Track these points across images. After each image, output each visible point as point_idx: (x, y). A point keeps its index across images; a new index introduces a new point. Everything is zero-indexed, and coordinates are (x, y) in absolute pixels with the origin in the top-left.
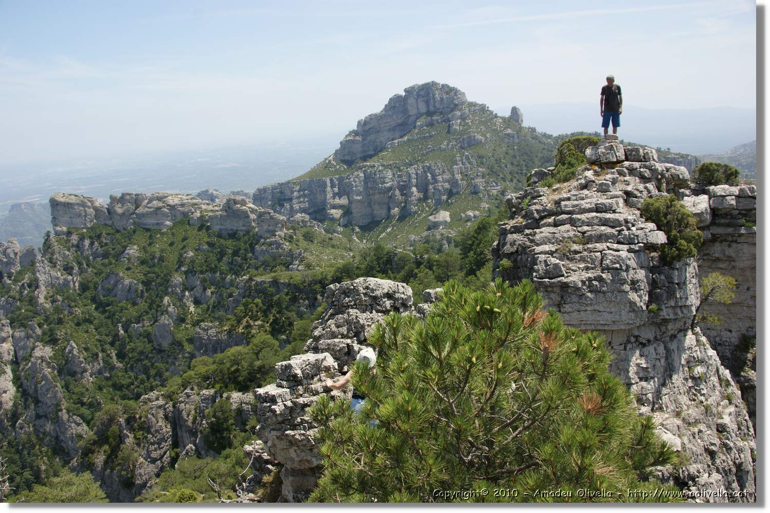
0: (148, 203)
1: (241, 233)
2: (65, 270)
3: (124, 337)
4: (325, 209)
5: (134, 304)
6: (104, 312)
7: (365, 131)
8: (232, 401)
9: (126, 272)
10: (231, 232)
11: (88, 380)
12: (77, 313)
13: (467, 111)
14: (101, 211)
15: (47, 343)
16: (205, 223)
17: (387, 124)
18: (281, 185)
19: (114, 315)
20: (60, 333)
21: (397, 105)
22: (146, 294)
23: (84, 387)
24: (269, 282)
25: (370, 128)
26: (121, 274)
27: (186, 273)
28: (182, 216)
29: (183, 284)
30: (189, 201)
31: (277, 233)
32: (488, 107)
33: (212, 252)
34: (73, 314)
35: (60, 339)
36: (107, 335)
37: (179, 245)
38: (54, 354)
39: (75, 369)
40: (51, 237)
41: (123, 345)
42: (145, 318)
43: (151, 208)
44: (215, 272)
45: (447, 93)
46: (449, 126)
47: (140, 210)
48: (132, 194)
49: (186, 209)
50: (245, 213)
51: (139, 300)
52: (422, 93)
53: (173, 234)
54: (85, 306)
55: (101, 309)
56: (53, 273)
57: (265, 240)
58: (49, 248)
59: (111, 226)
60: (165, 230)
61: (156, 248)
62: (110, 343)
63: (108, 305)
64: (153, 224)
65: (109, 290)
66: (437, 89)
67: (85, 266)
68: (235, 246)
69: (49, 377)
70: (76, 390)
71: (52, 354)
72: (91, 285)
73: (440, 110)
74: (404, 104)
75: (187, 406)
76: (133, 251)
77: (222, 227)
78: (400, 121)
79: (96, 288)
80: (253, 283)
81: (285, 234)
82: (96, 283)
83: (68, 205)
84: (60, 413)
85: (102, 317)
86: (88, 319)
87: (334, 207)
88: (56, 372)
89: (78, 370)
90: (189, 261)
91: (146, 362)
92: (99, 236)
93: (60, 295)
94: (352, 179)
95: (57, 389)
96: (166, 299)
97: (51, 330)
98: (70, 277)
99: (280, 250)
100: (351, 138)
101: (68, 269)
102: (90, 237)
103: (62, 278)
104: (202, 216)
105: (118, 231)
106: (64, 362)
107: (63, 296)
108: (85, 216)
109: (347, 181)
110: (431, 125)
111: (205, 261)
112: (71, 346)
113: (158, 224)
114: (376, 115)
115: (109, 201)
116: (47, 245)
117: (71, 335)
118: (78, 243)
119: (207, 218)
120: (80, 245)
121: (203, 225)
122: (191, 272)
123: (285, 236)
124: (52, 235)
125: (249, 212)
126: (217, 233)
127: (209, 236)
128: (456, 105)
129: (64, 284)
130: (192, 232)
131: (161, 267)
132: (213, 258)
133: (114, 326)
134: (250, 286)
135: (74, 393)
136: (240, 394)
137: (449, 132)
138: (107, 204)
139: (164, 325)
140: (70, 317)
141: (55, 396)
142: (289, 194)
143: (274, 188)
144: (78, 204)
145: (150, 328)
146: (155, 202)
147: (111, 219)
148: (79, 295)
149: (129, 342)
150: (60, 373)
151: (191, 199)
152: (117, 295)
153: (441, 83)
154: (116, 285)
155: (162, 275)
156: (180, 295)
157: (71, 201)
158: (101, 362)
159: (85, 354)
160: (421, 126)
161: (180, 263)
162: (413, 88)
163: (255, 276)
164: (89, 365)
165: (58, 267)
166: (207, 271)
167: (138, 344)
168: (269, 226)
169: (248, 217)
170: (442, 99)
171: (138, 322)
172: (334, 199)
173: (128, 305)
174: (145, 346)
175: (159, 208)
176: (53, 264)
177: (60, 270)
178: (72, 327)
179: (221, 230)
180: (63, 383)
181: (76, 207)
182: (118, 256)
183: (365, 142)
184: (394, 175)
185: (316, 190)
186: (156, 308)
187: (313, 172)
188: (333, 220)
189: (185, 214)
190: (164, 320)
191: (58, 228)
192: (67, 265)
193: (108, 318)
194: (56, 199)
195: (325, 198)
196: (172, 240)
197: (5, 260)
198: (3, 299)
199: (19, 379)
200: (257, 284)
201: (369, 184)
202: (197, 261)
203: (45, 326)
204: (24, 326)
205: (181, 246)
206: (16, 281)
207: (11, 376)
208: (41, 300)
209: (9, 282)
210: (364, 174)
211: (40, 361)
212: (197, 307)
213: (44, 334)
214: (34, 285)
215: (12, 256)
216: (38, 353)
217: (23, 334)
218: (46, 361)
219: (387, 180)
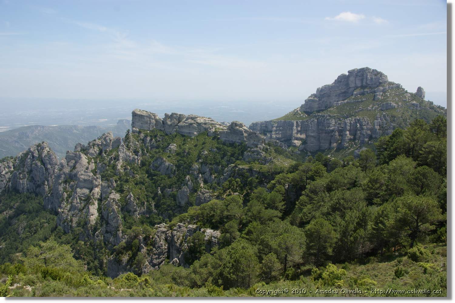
0: (186, 120)
1: (237, 144)
2: (134, 152)
3: (161, 195)
4: (291, 139)
5: (169, 177)
6: (152, 179)
7: (321, 95)
8: (206, 234)
9: (167, 158)
10: (231, 142)
11: (137, 216)
12: (137, 178)
13: (387, 87)
14: (159, 122)
15: (118, 191)
16: (217, 136)
17: (335, 92)
18: (266, 122)
19: (157, 181)
20: (126, 187)
21: (343, 81)
22: (177, 172)
23: (133, 220)
24: (247, 169)
25: (324, 94)
26: (164, 159)
27: (202, 163)
28: (204, 130)
29: (199, 170)
30: (210, 122)
31: (258, 146)
32: (402, 86)
33: (218, 153)
34: (135, 178)
35: (125, 191)
36: (151, 193)
37: (200, 147)
38: (120, 198)
39: (130, 208)
40: (130, 133)
41: (159, 200)
42: (174, 186)
43: (187, 123)
44: (218, 165)
45: (376, 75)
46: (375, 96)
47: (181, 124)
48: (177, 114)
49: (207, 126)
50: (241, 132)
51: (172, 175)
52: (359, 74)
53: (197, 140)
54: (142, 174)
55: (150, 178)
56: (128, 153)
57: (251, 149)
58: (128, 139)
59: (163, 131)
60: (193, 137)
61: (187, 146)
62: (152, 198)
63: (155, 176)
64: (187, 133)
65: (156, 167)
66: (369, 72)
67: (145, 152)
68: (233, 151)
69: (116, 210)
70: (129, 221)
71: (119, 198)
72: (147, 163)
73: (370, 86)
74: (347, 80)
75: (178, 233)
76: (173, 147)
77: (227, 139)
78: (343, 91)
79: (149, 165)
80: (237, 169)
81: (264, 147)
82: (150, 162)
83: (141, 116)
84: (118, 232)
85: (150, 182)
86: (143, 182)
87: (297, 139)
88: (120, 209)
89: (132, 210)
90: (204, 156)
91: (170, 211)
92: (156, 136)
93: (129, 166)
94: (310, 123)
95: (119, 218)
96: (188, 177)
97: (121, 185)
98: (136, 157)
99: (259, 156)
100: (312, 98)
101: (136, 152)
102: (151, 136)
104: (216, 131)
105: (167, 135)
106: (125, 204)
107: (131, 167)
108: (150, 124)
109: (307, 123)
110: (363, 94)
111: (214, 158)
112: (130, 195)
113: (190, 133)
114: (329, 85)
115: (164, 117)
116: (127, 138)
117: (131, 189)
118: (144, 139)
119: (218, 132)
121: (216, 136)
122: (205, 163)
123: (263, 148)
125: (244, 132)
126: (223, 142)
127: (218, 143)
128: (380, 83)
129: (132, 160)
130: (209, 140)
131: (188, 158)
132: (219, 157)
133: (156, 188)
134: (235, 171)
135: (127, 222)
137: (374, 100)
138: (163, 119)
139: (184, 191)
140: (133, 179)
141: (117, 222)
142: (271, 128)
143: (262, 123)
144: (147, 116)
145: (176, 192)
146: (190, 120)
147: (164, 127)
148: (140, 168)
149: (162, 199)
150: (122, 209)
151: (211, 121)
152: (161, 171)
153: (372, 69)
154: (160, 165)
155: (188, 163)
156: (196, 176)
157: (143, 114)
158: (145, 207)
159: (138, 201)
160: (356, 95)
161: (199, 157)
162: (353, 70)
163: (239, 165)
164: (139, 208)
165: (131, 150)
166: (214, 164)
167: (167, 201)
168: (254, 141)
169: (243, 134)
170: (372, 79)
171: (170, 188)
172: (297, 134)
173: (165, 177)
174: (171, 202)
175: (191, 124)
176: (128, 148)
177: (131, 152)
178: (133, 185)
179: (226, 141)
180: (123, 216)
181: (146, 118)
182: (165, 148)
183: (321, 102)
184: (336, 122)
185: (287, 127)
186: (181, 182)
187: (287, 116)
188: (295, 146)
189: (206, 129)
190: (185, 189)
191: (134, 129)
192: (136, 150)
193: (154, 183)
194: (136, 112)
195: (292, 133)
196: (196, 143)
197: (105, 143)
198: (100, 164)
199: (101, 209)
200: (239, 170)
201: (320, 126)
202: (209, 157)
203: (119, 182)
204: (108, 180)
205: (201, 147)
206: (108, 155)
207: (97, 207)
208: (119, 167)
209: (105, 155)
210: (318, 120)
211: (112, 200)
212: (205, 185)
213: (117, 186)
214: (117, 158)
215: (108, 141)
216: (112, 196)
217: (106, 184)
218: (115, 201)
219: (331, 125)
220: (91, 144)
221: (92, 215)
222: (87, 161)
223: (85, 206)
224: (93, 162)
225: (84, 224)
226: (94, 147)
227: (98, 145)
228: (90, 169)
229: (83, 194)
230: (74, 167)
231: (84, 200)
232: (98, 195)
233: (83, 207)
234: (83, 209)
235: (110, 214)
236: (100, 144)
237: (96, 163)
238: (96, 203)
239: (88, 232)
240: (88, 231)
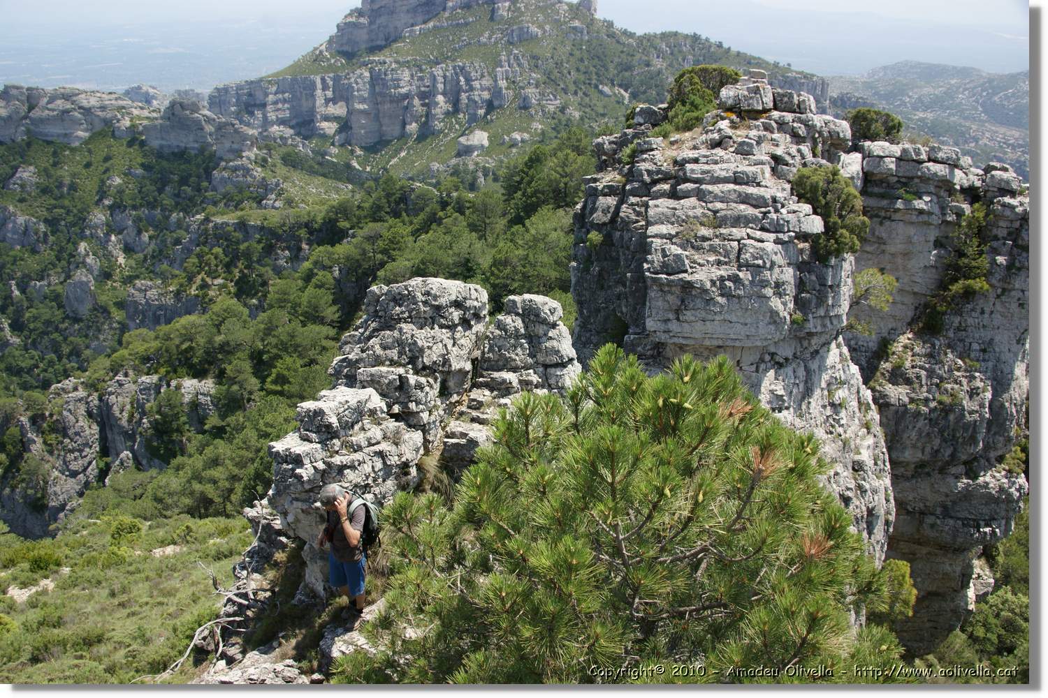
0: (49, 103)
1: (193, 153)
3: (21, 300)
4: (313, 121)
5: (34, 252)
7: (372, 10)
8: (183, 391)
9: (19, 205)
10: (176, 150)
16: (137, 136)
18: (249, 83)
22: (51, 238)
24: (233, 224)
25: (381, 6)
26: (11, 208)
27: (111, 208)
28: (103, 124)
29: (108, 224)
30: (113, 102)
31: (244, 154)
33: (149, 178)
37: (100, 168)
41: (19, 312)
42: (51, 272)
43: (54, 110)
44: (154, 208)
46: (493, 11)
47: (36, 113)
49: (108, 115)
50: (198, 122)
51: (41, 247)
53: (90, 151)
57: (227, 162)
60: (77, 144)
61: (65, 172)
64: (58, 135)
68: (184, 170)
75: (120, 399)
76: (28, 174)
77: (164, 143)
80: (211, 225)
81: (256, 155)
87: (327, 118)
90: (115, 190)
91: (55, 335)
94: (352, 80)
96: (83, 247)
99: (249, 179)
100: (353, 19)
104: (133, 126)
109: (346, 82)
110: (467, 7)
111: (140, 192)
113: (66, 134)
119: (141, 128)
121: (135, 139)
122: (119, 207)
123: (256, 158)
125: (203, 122)
126: (155, 152)
127: (145, 156)
130: (119, 149)
131: (73, 198)
132: (150, 187)
133: (4, 285)
134: (206, 230)
136: (195, 381)
137: (492, 19)
139: (82, 283)
142: (261, 97)
143: (239, 87)
145: (60, 286)
146: (59, 102)
149: (28, 308)
151: (116, 99)
152: (8, 239)
154: (4, 223)
155: (75, 211)
156: (103, 240)
160: (454, 8)
161: (102, 194)
163: (214, 215)
166: (141, 206)
167: (43, 311)
168: (233, 142)
169: (202, 129)
171: (41, 279)
172: (327, 106)
173: (24, 253)
174: (53, 313)
175: (67, 112)
179: (162, 147)
182: (5, 181)
183: (373, 26)
184: (412, 76)
185: (301, 93)
186: (68, 260)
187: (296, 67)
188: (324, 137)
189: (107, 122)
190: (80, 275)
195: (314, 106)
196: (88, 159)
200: (216, 227)
201: (377, 88)
202: (127, 191)
205: (102, 169)
210: (371, 73)
212: (129, 258)
219: (402, 83)
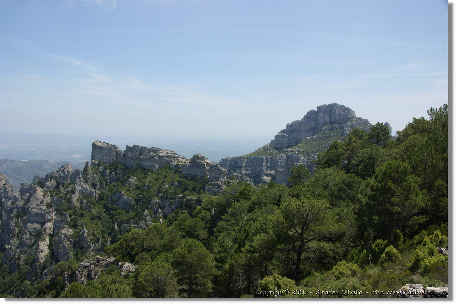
0: (147, 153)
1: (199, 178)
2: (92, 185)
3: (117, 231)
4: (260, 176)
5: (128, 212)
6: (109, 214)
7: (290, 131)
9: (126, 192)
10: (193, 176)
11: (90, 253)
12: (94, 212)
13: (355, 122)
14: (120, 154)
15: (71, 226)
16: (179, 169)
17: (305, 128)
19: (114, 216)
20: (80, 222)
21: (312, 116)
22: (135, 207)
25: (294, 129)
26: (123, 193)
27: (162, 197)
28: (166, 163)
29: (159, 204)
30: (172, 155)
31: (220, 179)
32: (369, 122)
33: (179, 187)
35: (79, 226)
36: (107, 228)
37: (161, 181)
38: (73, 234)
39: (83, 245)
40: (89, 165)
41: (115, 236)
42: (132, 221)
43: (148, 156)
45: (344, 111)
46: (343, 131)
47: (142, 157)
49: (169, 159)
50: (203, 165)
51: (130, 210)
52: (328, 110)
53: (158, 173)
54: (99, 208)
55: (108, 212)
56: (85, 186)
57: (212, 182)
58: (86, 171)
59: (124, 164)
60: (155, 170)
61: (147, 181)
62: (108, 234)
63: (112, 210)
64: (148, 166)
65: (114, 201)
66: (337, 108)
67: (104, 185)
68: (194, 185)
69: (67, 247)
70: (81, 258)
71: (72, 234)
72: (105, 197)
73: (339, 121)
74: (316, 116)
76: (133, 180)
77: (189, 173)
78: (312, 126)
79: (107, 199)
80: (185, 199)
82: (108, 196)
83: (101, 148)
85: (107, 217)
86: (99, 217)
87: (267, 175)
88: (72, 245)
89: (86, 246)
90: (165, 190)
92: (116, 169)
93: (86, 200)
94: (278, 158)
95: (69, 255)
96: (146, 212)
97: (75, 219)
98: (94, 190)
100: (282, 134)
101: (94, 185)
102: (111, 169)
103: (89, 190)
104: (177, 165)
105: (127, 168)
106: (78, 240)
107: (88, 200)
108: (110, 156)
109: (275, 159)
110: (331, 130)
111: (175, 192)
112: (84, 230)
113: (151, 166)
114: (298, 121)
115: (125, 149)
117: (86, 224)
118: (103, 171)
119: (181, 166)
120: (104, 172)
121: (177, 170)
122: (165, 197)
123: (225, 182)
124: (90, 164)
125: (206, 165)
126: (184, 176)
127: (180, 177)
128: (348, 119)
129: (90, 194)
130: (170, 173)
131: (148, 192)
133: (113, 224)
136: (130, 265)
137: (342, 135)
138: (124, 151)
140: (89, 214)
141: (68, 259)
142: (240, 164)
143: (232, 159)
144: (107, 148)
146: (151, 153)
147: (125, 160)
148: (97, 202)
149: (119, 235)
150: (74, 246)
151: (174, 154)
152: (119, 205)
153: (340, 105)
154: (119, 199)
155: (147, 197)
156: (155, 211)
157: (104, 146)
158: (100, 244)
159: (92, 237)
160: (325, 130)
161: (159, 191)
162: (322, 106)
164: (92, 244)
165: (89, 183)
168: (216, 174)
169: (205, 168)
170: (340, 114)
171: (127, 224)
172: (267, 170)
173: (123, 212)
175: (153, 157)
176: (86, 181)
177: (89, 185)
178: (88, 220)
179: (187, 174)
180: (75, 253)
181: (106, 150)
182: (124, 182)
183: (290, 137)
185: (257, 163)
186: (139, 217)
187: (256, 152)
189: (168, 163)
191: (94, 161)
192: (94, 182)
193: (111, 218)
194: (96, 144)
195: (262, 169)
196: (157, 177)
197: (62, 175)
198: (56, 197)
199: (52, 245)
201: (289, 162)
202: (170, 191)
203: (73, 217)
204: (61, 214)
206: (65, 188)
207: (48, 243)
208: (74, 201)
209: (62, 188)
210: (286, 155)
211: (64, 236)
212: (164, 220)
213: (71, 221)
214: (73, 192)
215: (67, 174)
216: (64, 231)
217: (59, 219)
218: (67, 237)
219: (300, 161)
220: (49, 176)
221: (42, 252)
222: (43, 194)
223: (35, 242)
224: (49, 195)
225: (33, 261)
226: (51, 180)
227: (56, 178)
228: (45, 203)
229: (34, 229)
230: (28, 201)
231: (35, 236)
232: (50, 230)
233: (33, 244)
234: (33, 245)
235: (60, 251)
236: (58, 176)
237: (51, 196)
238: (47, 239)
239: (36, 271)
240: (36, 269)
